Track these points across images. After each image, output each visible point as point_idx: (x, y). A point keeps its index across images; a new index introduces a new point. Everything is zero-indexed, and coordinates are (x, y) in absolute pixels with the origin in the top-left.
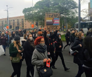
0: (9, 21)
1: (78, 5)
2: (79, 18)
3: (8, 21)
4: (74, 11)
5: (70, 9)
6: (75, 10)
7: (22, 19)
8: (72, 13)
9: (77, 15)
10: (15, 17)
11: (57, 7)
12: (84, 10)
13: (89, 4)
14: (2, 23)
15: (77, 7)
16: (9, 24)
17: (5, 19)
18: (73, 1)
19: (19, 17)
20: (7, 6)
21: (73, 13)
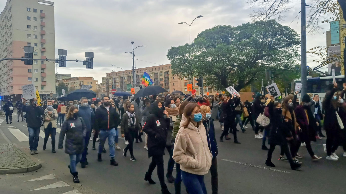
0: (137, 76)
1: (299, 38)
2: (302, 68)
3: (135, 77)
4: (290, 52)
5: (281, 48)
6: (293, 50)
7: (165, 72)
8: (285, 56)
9: (298, 62)
10: (149, 68)
11: (248, 43)
12: (314, 50)
13: (327, 35)
14: (122, 82)
15: (297, 43)
16: (135, 83)
17: (126, 71)
18: (287, 29)
19: (159, 68)
20: (132, 43)
21: (288, 57)
